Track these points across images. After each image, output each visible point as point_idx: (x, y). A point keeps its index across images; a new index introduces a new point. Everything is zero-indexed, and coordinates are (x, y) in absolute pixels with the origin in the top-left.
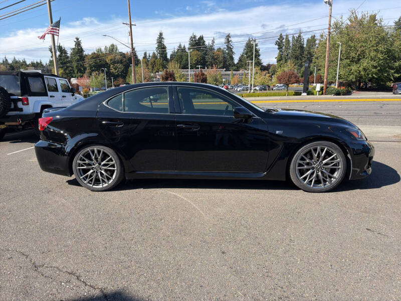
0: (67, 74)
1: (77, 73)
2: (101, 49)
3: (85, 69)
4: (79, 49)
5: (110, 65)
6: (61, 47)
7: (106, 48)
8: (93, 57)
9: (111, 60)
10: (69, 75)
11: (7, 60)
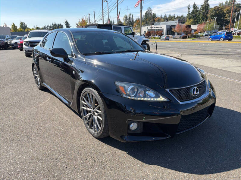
0: (195, 22)
1: (202, 21)
2: (222, 3)
3: (207, 18)
4: (206, 5)
5: (226, 14)
6: (195, 5)
7: (226, 2)
8: (214, 9)
9: (228, 10)
10: (196, 22)
11: (166, 16)
